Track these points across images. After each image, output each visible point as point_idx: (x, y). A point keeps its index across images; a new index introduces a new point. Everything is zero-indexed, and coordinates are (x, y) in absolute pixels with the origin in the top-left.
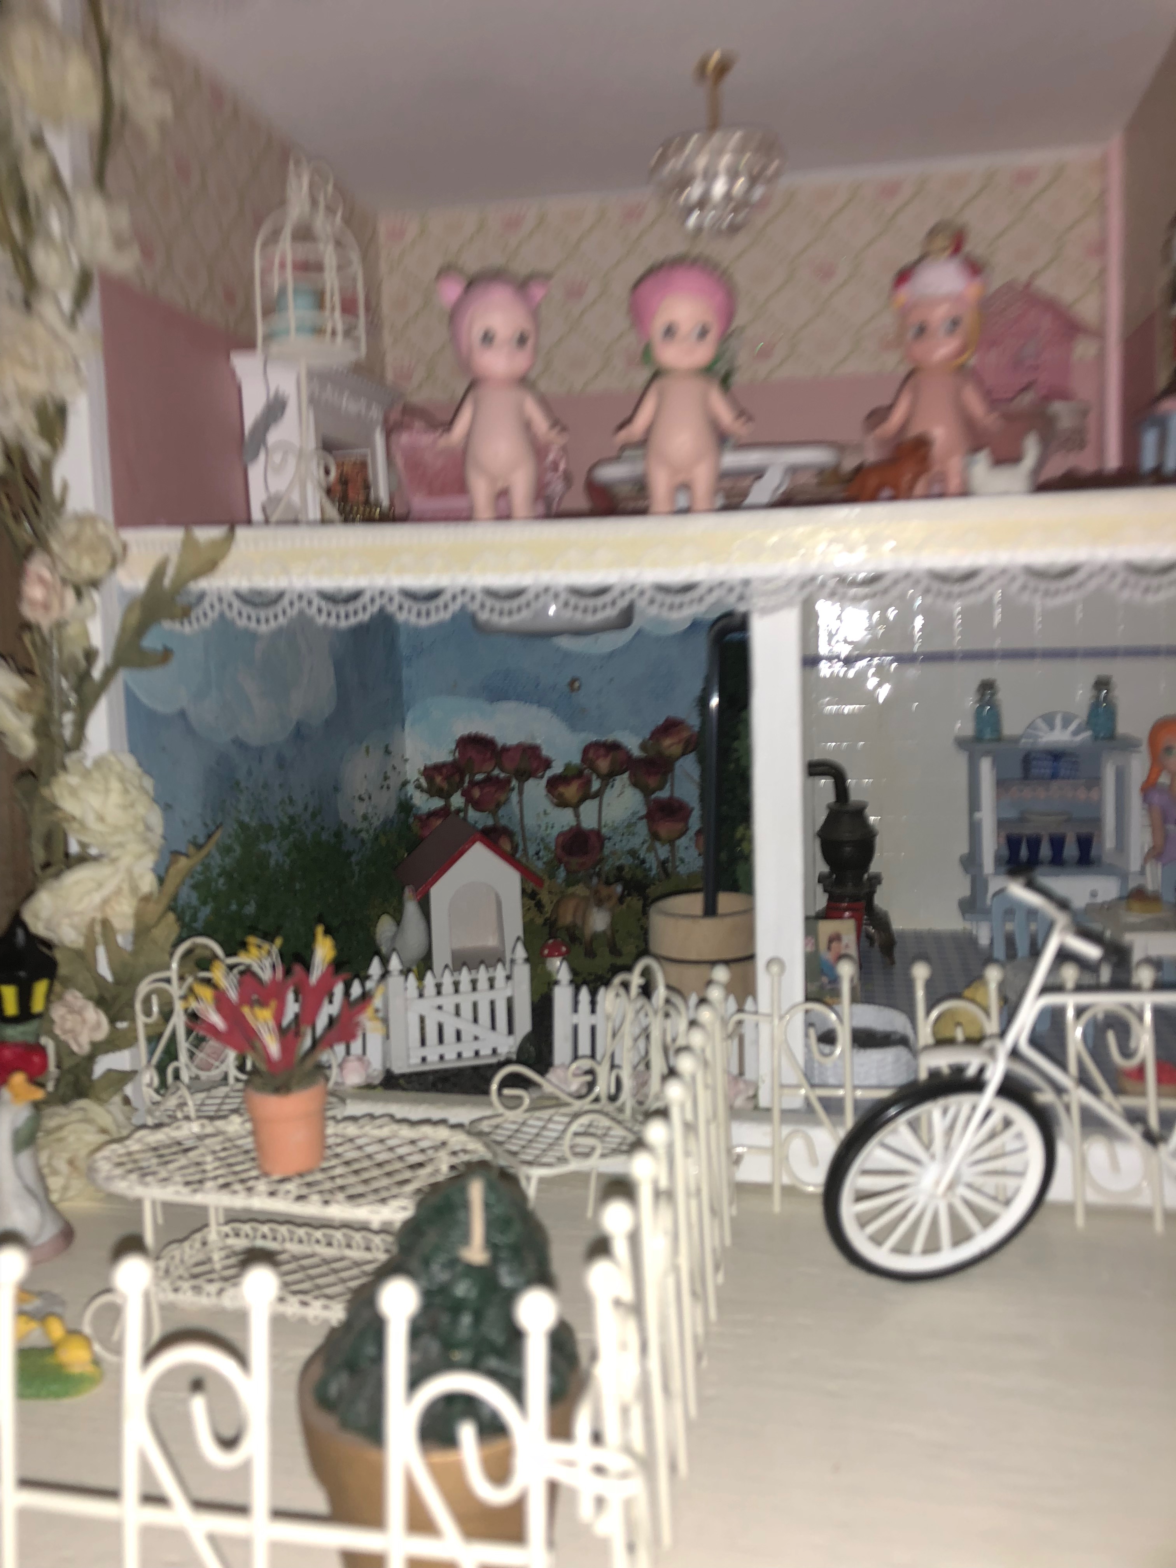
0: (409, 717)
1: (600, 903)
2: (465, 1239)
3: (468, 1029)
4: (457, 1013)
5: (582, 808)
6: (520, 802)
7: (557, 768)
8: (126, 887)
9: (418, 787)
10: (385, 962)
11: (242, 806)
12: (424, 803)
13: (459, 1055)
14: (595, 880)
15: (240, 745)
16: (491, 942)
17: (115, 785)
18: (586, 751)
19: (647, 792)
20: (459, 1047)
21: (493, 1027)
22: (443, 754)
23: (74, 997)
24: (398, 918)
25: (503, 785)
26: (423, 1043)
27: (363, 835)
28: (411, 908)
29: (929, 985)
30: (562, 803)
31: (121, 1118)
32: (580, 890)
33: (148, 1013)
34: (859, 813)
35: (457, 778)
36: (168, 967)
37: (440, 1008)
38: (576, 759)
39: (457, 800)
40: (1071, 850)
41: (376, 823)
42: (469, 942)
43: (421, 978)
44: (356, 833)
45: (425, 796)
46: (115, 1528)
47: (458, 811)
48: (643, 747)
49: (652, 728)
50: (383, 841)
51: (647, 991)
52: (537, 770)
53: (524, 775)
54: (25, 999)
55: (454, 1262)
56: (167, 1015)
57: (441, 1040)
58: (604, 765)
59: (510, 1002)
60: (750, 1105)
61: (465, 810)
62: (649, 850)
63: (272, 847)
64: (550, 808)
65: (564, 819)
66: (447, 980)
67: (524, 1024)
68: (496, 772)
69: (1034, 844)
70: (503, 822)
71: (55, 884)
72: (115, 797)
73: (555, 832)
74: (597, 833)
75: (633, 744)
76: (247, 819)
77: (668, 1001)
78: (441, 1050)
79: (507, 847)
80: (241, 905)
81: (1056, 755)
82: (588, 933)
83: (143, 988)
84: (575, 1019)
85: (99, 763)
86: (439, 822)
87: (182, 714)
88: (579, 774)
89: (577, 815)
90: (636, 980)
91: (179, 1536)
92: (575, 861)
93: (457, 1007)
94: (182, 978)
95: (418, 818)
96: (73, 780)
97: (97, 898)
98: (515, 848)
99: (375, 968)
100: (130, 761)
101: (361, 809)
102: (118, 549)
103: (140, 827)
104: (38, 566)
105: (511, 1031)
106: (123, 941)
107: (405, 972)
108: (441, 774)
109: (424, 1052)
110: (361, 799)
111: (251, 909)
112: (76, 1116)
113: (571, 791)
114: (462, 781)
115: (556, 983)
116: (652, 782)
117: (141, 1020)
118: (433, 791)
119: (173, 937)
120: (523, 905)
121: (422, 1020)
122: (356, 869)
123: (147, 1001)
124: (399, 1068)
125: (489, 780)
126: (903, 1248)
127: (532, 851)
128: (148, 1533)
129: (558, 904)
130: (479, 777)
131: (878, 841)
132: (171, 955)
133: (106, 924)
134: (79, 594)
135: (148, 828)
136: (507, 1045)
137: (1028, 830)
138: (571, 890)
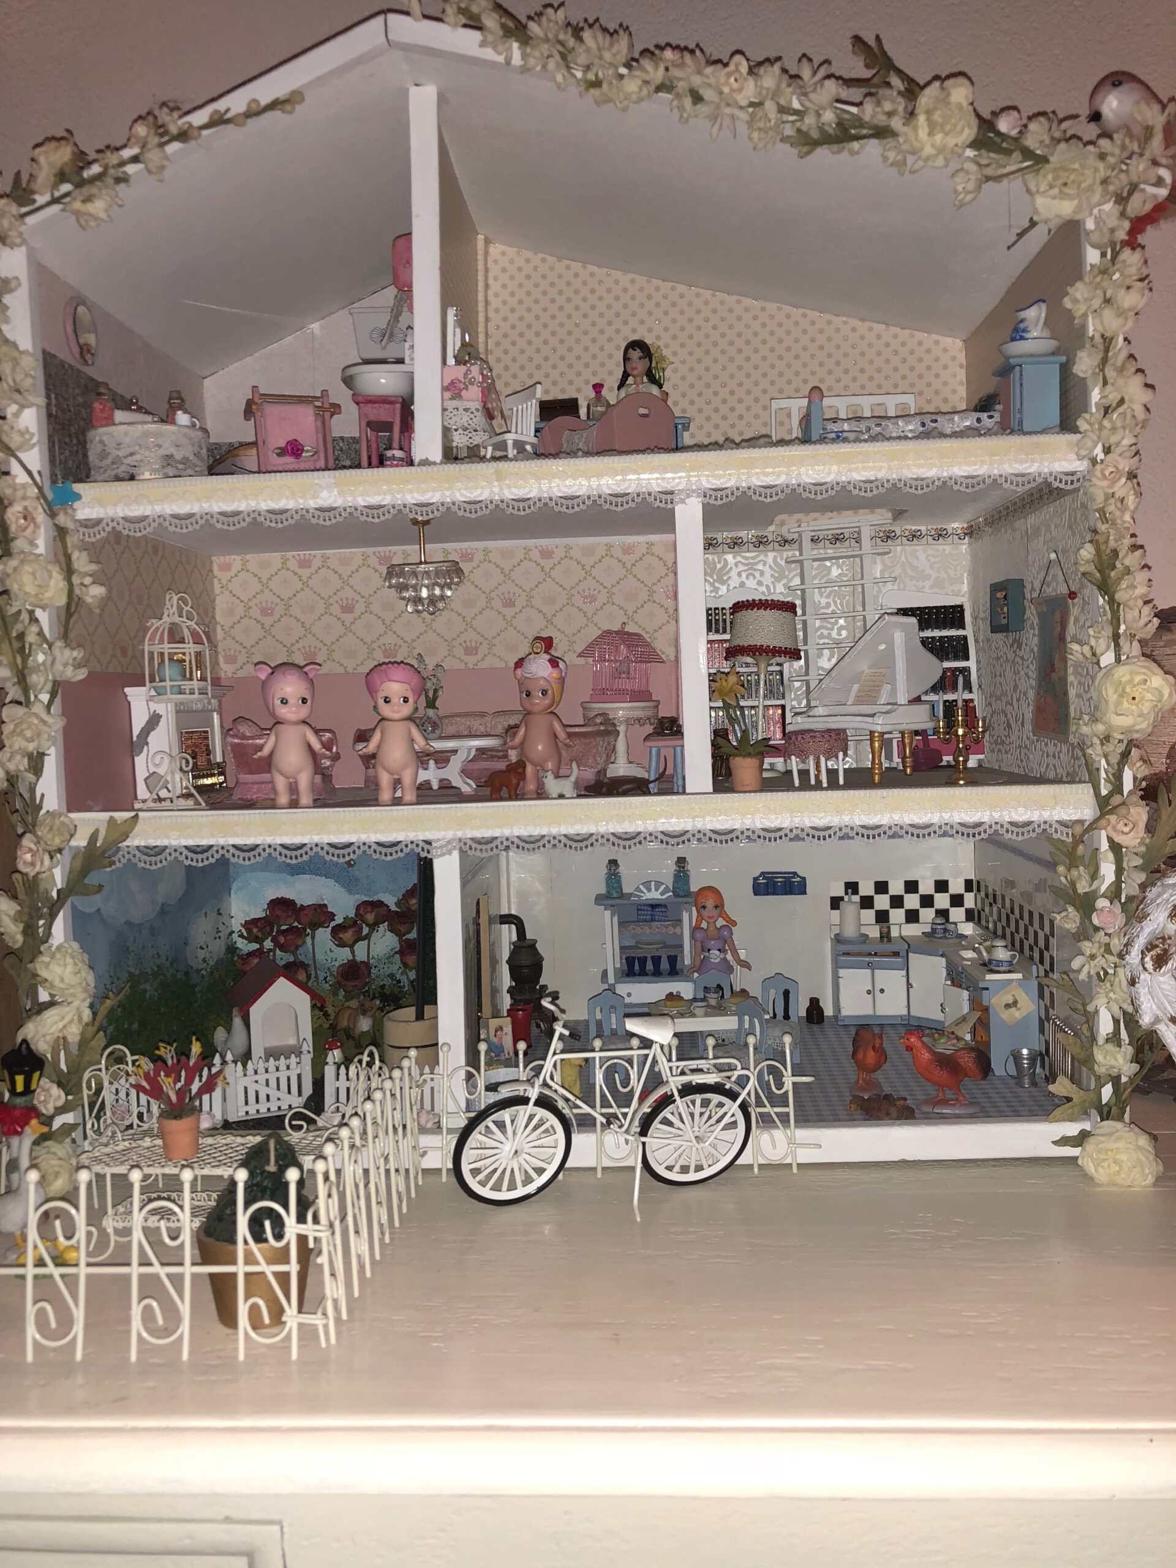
0: (234, 886)
1: (364, 1013)
2: (268, 1162)
3: (274, 1094)
4: (267, 1085)
5: (356, 947)
6: (313, 944)
7: (339, 920)
8: (76, 1018)
9: (241, 936)
10: (223, 1057)
11: (130, 963)
12: (245, 946)
13: (269, 1109)
14: (362, 997)
15: (129, 924)
16: (292, 1041)
17: (69, 960)
18: (358, 908)
19: (399, 935)
20: (268, 1105)
21: (289, 1092)
22: (258, 912)
23: (45, 1082)
24: (229, 1030)
25: (300, 933)
26: (247, 1103)
27: (204, 972)
28: (237, 1022)
30: (342, 944)
31: (70, 1151)
32: (354, 1004)
34: (532, 946)
35: (268, 928)
36: (99, 1063)
37: (256, 1082)
38: (352, 914)
39: (268, 944)
40: (665, 965)
41: (212, 963)
42: (274, 1042)
43: (244, 1066)
44: (198, 971)
45: (245, 942)
46: (127, 1278)
47: (270, 950)
48: (397, 904)
49: (403, 891)
50: (216, 975)
51: (370, 1064)
52: (324, 922)
53: (315, 926)
54: (27, 1083)
55: (263, 1172)
56: (99, 1090)
57: (257, 1101)
58: (370, 917)
59: (299, 1076)
60: (436, 1126)
61: (274, 951)
62: (402, 974)
63: (147, 986)
64: (334, 947)
65: (343, 955)
66: (261, 1066)
67: (308, 1090)
68: (296, 924)
69: (643, 961)
70: (302, 958)
71: (39, 1018)
72: (70, 969)
73: (337, 964)
74: (367, 965)
75: (391, 901)
76: (132, 970)
77: (380, 1068)
78: (257, 1107)
79: (302, 976)
80: (130, 1025)
81: (654, 906)
82: (357, 1032)
83: (86, 1075)
84: (337, 1084)
85: (59, 948)
86: (256, 961)
87: (99, 912)
88: (355, 923)
89: (353, 952)
90: (366, 1058)
91: (156, 1277)
92: (350, 984)
93: (267, 1081)
94: (107, 1069)
95: (241, 957)
96: (46, 959)
97: (61, 1025)
98: (309, 977)
99: (217, 1060)
100: (76, 945)
101: (201, 954)
102: (72, 827)
103: (84, 984)
104: (27, 842)
105: (300, 1094)
106: (74, 1050)
107: (235, 1062)
108: (257, 927)
109: (247, 1108)
110: (202, 948)
111: (135, 1026)
112: (45, 1151)
113: (348, 936)
114: (272, 930)
115: (327, 1063)
116: (403, 928)
117: (85, 1092)
118: (251, 939)
120: (312, 1017)
121: (246, 1088)
122: (199, 996)
123: (89, 1082)
124: (232, 1118)
125: (292, 929)
126: (497, 1188)
127: (321, 978)
128: (142, 1277)
129: (337, 1015)
130: (284, 927)
131: (545, 965)
133: (64, 1038)
135: (88, 984)
136: (297, 1102)
137: (639, 954)
138: (347, 1004)
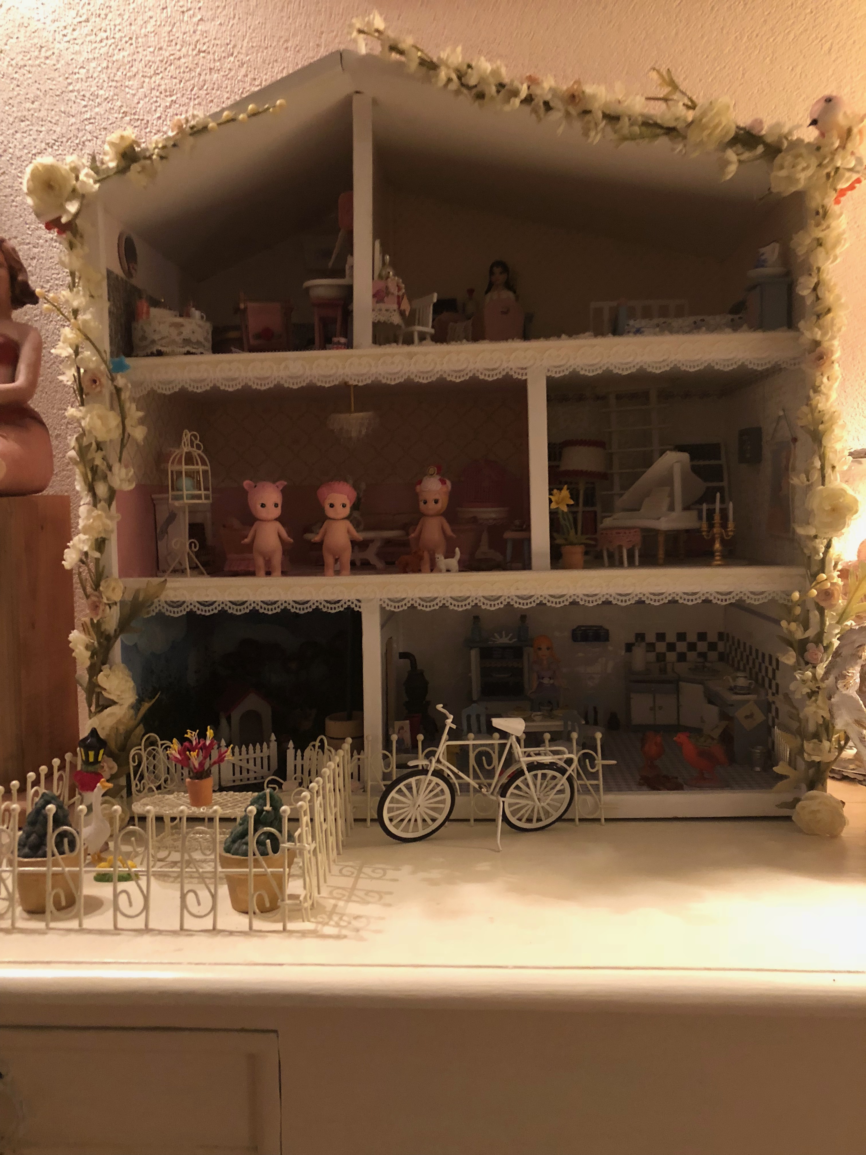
2: (265, 805)
3: (252, 769)
4: (248, 762)
15: (153, 654)
20: (248, 776)
21: (262, 768)
28: (223, 721)
29: (423, 742)
33: (134, 762)
36: (140, 745)
37: (241, 760)
54: (96, 756)
59: (269, 757)
60: (362, 790)
66: (244, 749)
67: (275, 764)
72: (121, 681)
78: (241, 777)
81: (505, 648)
83: (132, 752)
84: (295, 761)
87: (135, 645)
90: (317, 744)
93: (248, 760)
94: (145, 749)
102: (124, 589)
115: (288, 748)
119: (143, 733)
121: (234, 765)
123: (133, 757)
126: (406, 829)
132: (141, 740)
134: (110, 608)
